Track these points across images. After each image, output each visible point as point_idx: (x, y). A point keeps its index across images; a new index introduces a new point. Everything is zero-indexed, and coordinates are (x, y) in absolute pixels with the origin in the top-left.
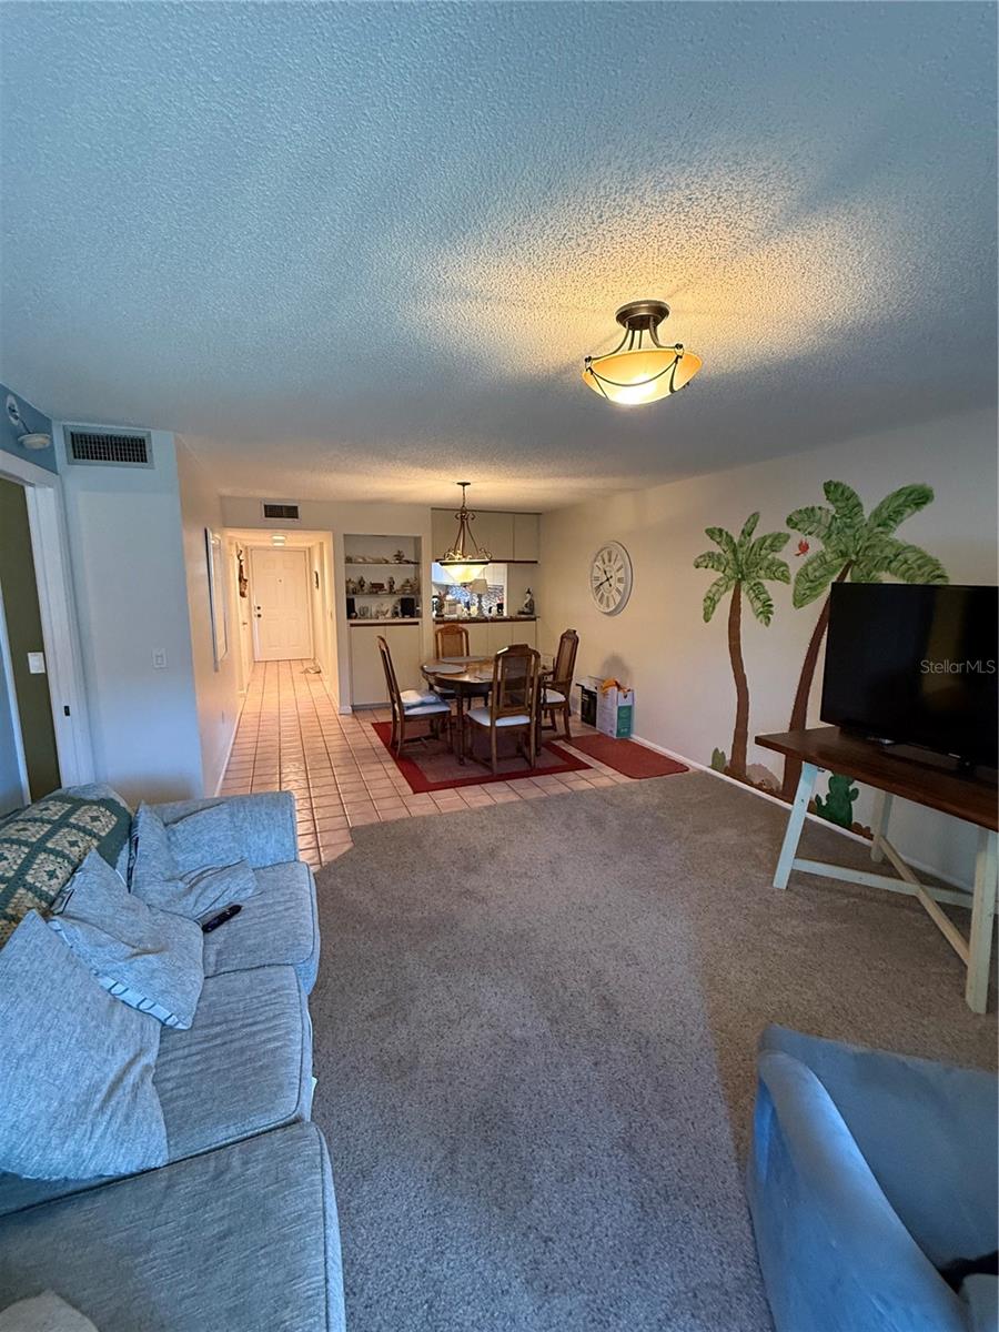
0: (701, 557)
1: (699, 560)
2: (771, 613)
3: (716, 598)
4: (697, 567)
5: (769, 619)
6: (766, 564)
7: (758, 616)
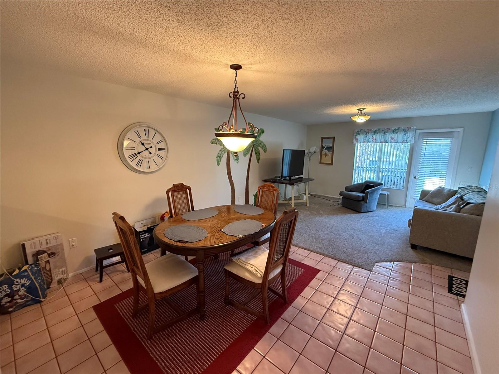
0: (213, 139)
1: (213, 141)
2: (239, 159)
3: (221, 156)
4: (212, 144)
5: (238, 161)
7: (235, 161)
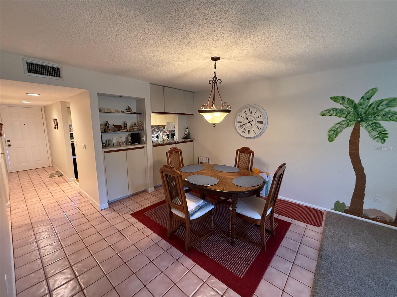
1: (325, 112)
3: (339, 131)
4: (323, 116)
5: (385, 140)
6: (383, 113)
7: (374, 139)
